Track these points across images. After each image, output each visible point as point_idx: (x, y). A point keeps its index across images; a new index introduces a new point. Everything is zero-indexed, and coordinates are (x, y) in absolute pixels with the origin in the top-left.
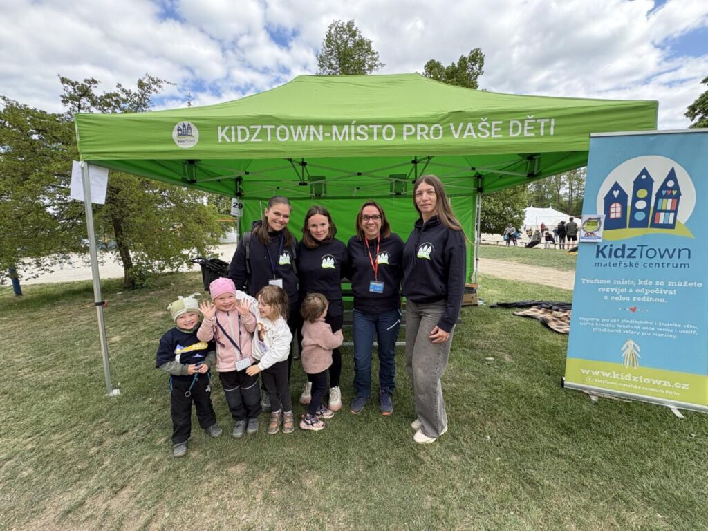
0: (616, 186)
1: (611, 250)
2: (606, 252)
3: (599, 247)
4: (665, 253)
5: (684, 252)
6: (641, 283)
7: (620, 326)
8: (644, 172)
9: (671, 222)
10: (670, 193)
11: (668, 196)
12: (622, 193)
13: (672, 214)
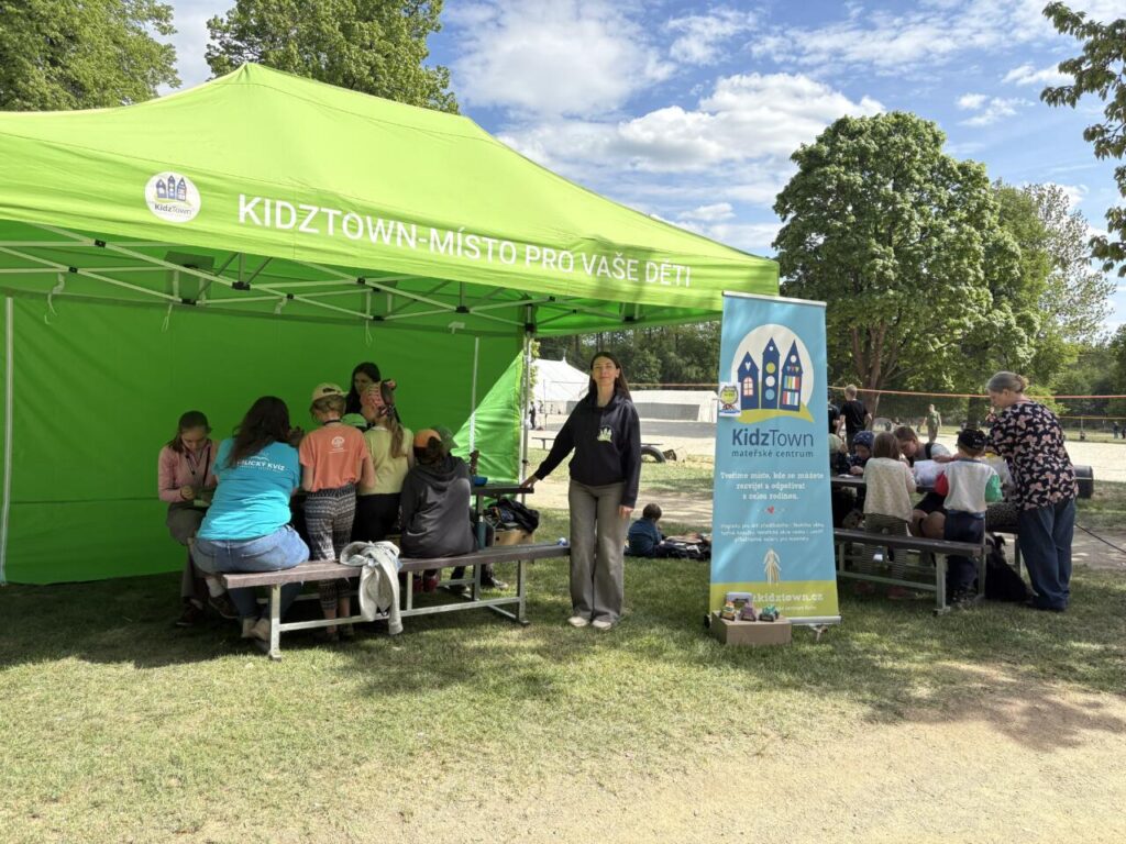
0: (748, 358)
1: (746, 435)
2: (742, 437)
3: (735, 431)
4: (794, 440)
5: (808, 438)
6: (775, 476)
7: (760, 533)
8: (771, 343)
9: (796, 404)
10: (793, 369)
11: (792, 373)
12: (753, 366)
13: (797, 395)
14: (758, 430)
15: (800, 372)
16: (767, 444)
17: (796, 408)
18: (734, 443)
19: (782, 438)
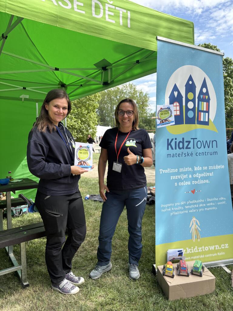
0: (175, 88)
1: (176, 142)
2: (173, 144)
3: (168, 140)
4: (206, 144)
5: (214, 143)
6: (196, 169)
7: (187, 207)
8: (191, 78)
9: (207, 120)
10: (204, 97)
11: (204, 100)
12: (179, 94)
13: (207, 114)
14: (183, 139)
15: (209, 99)
16: (190, 148)
17: (207, 123)
18: (168, 149)
19: (199, 144)
